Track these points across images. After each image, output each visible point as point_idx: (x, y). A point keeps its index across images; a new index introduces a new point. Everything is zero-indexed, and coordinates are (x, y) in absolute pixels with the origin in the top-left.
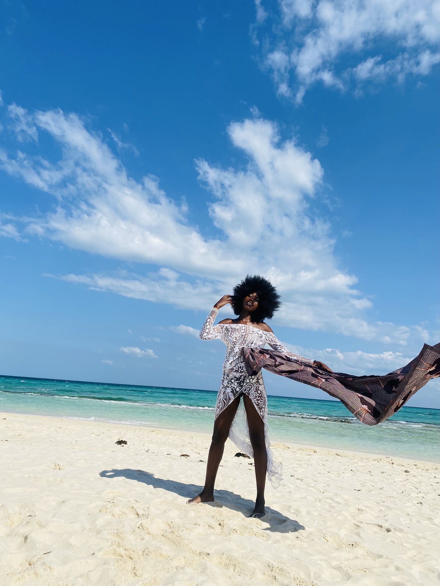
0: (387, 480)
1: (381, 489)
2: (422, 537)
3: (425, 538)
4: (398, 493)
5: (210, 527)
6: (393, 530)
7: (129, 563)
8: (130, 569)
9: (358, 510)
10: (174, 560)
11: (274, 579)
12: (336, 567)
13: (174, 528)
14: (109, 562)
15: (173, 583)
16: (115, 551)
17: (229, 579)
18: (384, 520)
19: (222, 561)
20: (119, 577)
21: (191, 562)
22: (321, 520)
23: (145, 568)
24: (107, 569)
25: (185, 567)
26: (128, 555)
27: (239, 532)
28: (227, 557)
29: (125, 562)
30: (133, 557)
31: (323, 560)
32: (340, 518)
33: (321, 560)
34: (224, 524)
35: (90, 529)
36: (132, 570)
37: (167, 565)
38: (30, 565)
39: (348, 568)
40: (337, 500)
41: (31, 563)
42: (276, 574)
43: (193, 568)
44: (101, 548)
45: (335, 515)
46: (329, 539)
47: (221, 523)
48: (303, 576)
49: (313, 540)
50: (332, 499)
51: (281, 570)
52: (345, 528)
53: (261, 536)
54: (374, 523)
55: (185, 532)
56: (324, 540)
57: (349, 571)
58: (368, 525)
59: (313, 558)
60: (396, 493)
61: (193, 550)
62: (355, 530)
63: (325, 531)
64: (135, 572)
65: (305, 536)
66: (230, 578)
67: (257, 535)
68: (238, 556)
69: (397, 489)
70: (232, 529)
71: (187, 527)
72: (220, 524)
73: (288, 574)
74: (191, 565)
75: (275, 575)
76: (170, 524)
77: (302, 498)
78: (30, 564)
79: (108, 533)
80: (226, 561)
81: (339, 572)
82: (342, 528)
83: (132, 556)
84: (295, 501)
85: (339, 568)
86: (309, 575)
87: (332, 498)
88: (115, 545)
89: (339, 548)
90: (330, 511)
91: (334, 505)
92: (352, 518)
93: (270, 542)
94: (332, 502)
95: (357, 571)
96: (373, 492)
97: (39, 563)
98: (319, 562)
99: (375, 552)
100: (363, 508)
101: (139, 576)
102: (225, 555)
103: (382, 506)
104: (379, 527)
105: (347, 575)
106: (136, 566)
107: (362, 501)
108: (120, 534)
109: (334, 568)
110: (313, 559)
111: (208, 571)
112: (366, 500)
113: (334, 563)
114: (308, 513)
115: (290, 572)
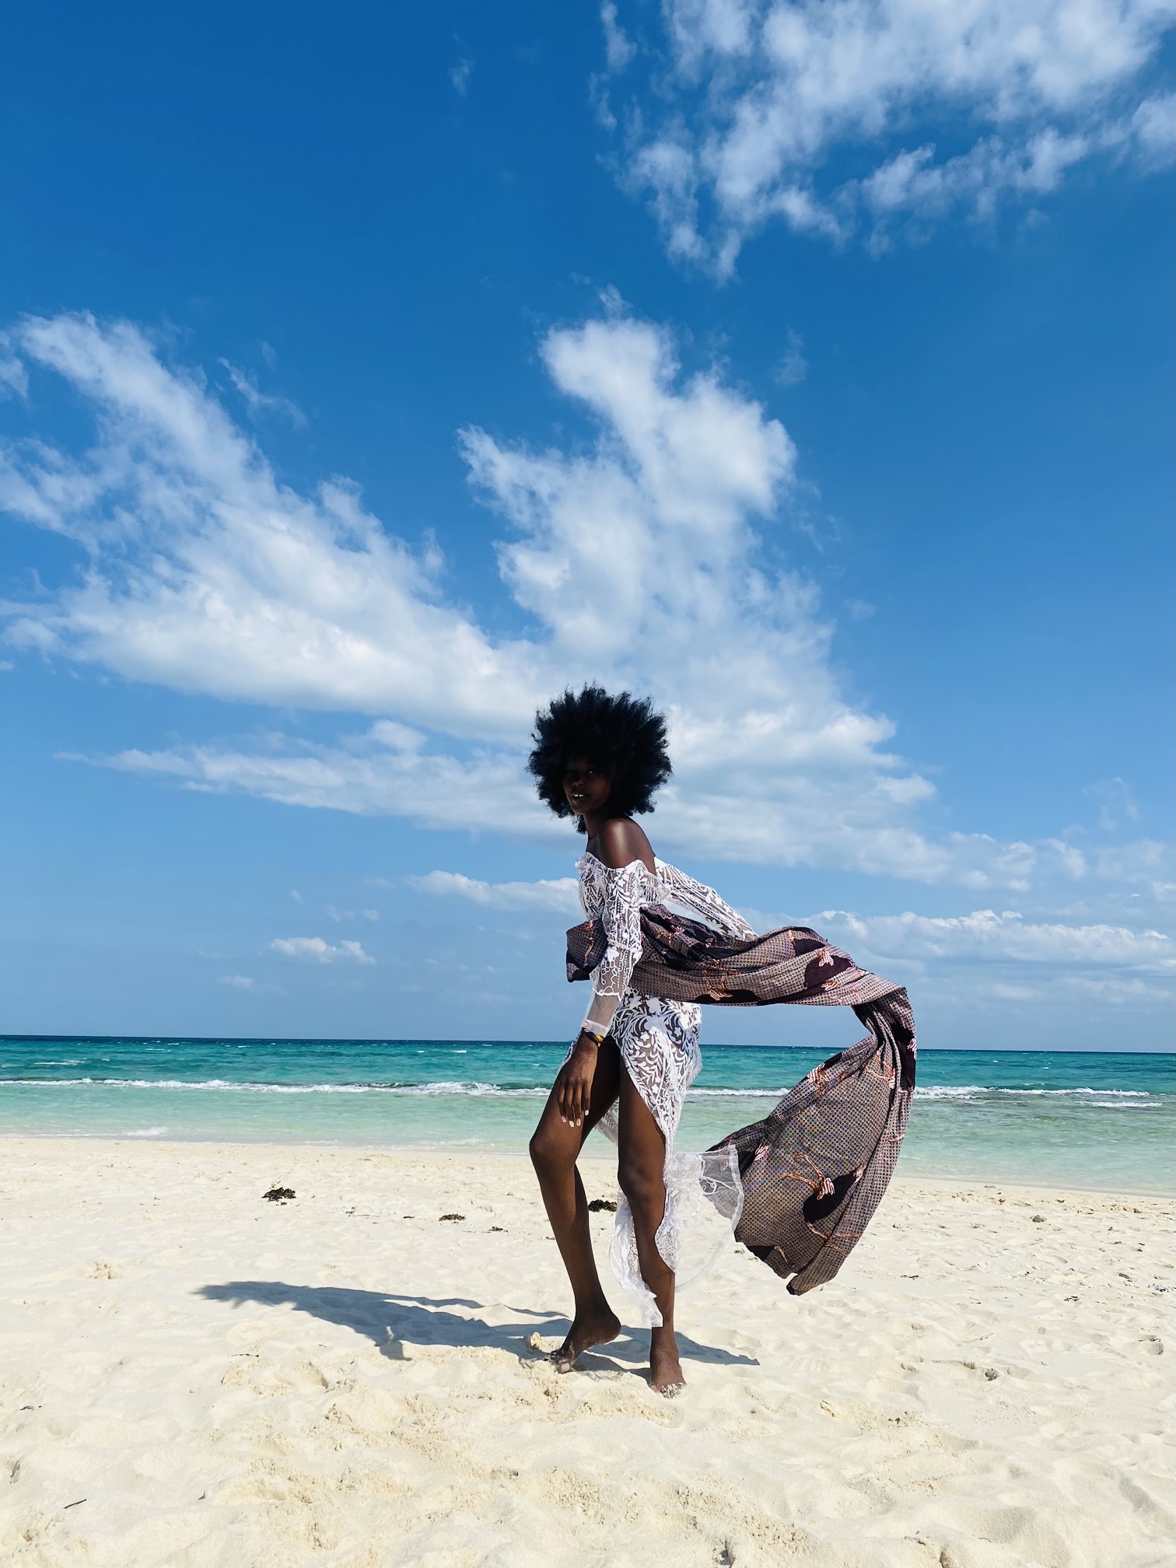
0: (988, 1245)
1: (972, 1268)
2: (1078, 1387)
3: (1085, 1388)
4: (1014, 1277)
5: (519, 1402)
6: (1002, 1373)
7: (299, 1513)
8: (302, 1529)
9: (913, 1327)
10: (424, 1496)
11: (691, 1526)
12: (854, 1481)
13: (424, 1410)
14: (246, 1516)
15: (420, 1558)
16: (262, 1483)
17: (571, 1535)
18: (980, 1348)
19: (552, 1489)
20: (273, 1554)
21: (469, 1497)
22: (814, 1362)
23: (345, 1523)
24: (239, 1535)
25: (454, 1511)
26: (297, 1494)
27: (597, 1409)
28: (565, 1477)
29: (290, 1511)
30: (311, 1498)
31: (820, 1467)
32: (864, 1352)
33: (816, 1466)
34: (559, 1390)
35: (195, 1431)
36: (308, 1533)
37: (403, 1512)
38: (29, 1539)
39: (886, 1481)
40: (856, 1306)
41: (32, 1534)
42: (698, 1511)
43: (475, 1514)
44: (224, 1480)
45: (851, 1345)
46: (836, 1409)
47: (550, 1390)
48: (769, 1511)
49: (795, 1415)
50: (845, 1305)
51: (710, 1499)
52: (878, 1378)
53: (658, 1414)
54: (956, 1359)
55: (452, 1419)
56: (823, 1412)
57: (887, 1489)
58: (939, 1365)
59: (794, 1461)
60: (1010, 1277)
61: (475, 1467)
62: (904, 1381)
63: (825, 1390)
64: (316, 1538)
65: (774, 1407)
66: (574, 1532)
67: (647, 1414)
68: (595, 1474)
69: (1013, 1268)
70: (578, 1402)
71: (457, 1407)
72: (547, 1393)
73: (727, 1510)
74: (468, 1506)
75: (695, 1514)
76: (412, 1401)
77: (764, 1308)
78: (28, 1536)
79: (242, 1438)
80: (563, 1489)
81: (863, 1494)
82: (871, 1379)
83: (308, 1494)
84: (748, 1317)
85: (862, 1484)
86: (784, 1508)
87: (845, 1301)
88: (263, 1470)
89: (863, 1430)
90: (840, 1336)
91: (848, 1318)
92: (896, 1351)
93: (682, 1428)
94: (843, 1313)
95: (910, 1487)
96: (952, 1279)
97: (52, 1531)
98: (810, 1471)
99: (958, 1436)
100: (925, 1322)
101: (329, 1546)
102: (560, 1474)
103: (976, 1312)
104: (964, 1367)
105: (884, 1501)
106: (320, 1521)
107: (923, 1304)
108: (276, 1440)
109: (850, 1485)
110: (795, 1465)
111: (514, 1520)
112: (931, 1300)
113: (850, 1472)
114: (782, 1345)
115: (733, 1502)
